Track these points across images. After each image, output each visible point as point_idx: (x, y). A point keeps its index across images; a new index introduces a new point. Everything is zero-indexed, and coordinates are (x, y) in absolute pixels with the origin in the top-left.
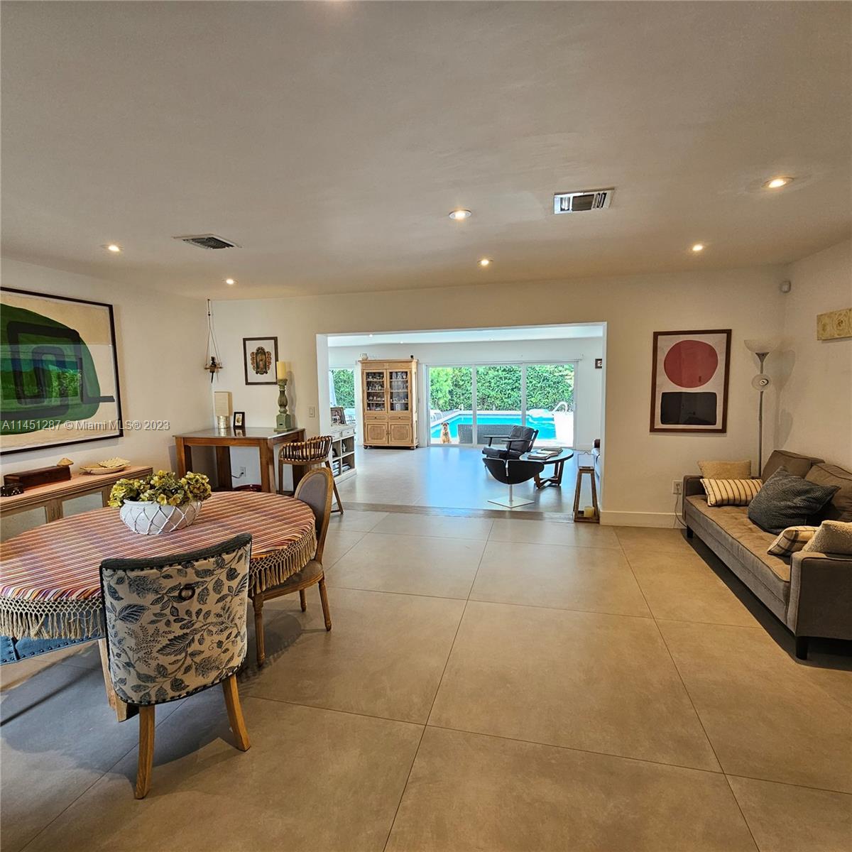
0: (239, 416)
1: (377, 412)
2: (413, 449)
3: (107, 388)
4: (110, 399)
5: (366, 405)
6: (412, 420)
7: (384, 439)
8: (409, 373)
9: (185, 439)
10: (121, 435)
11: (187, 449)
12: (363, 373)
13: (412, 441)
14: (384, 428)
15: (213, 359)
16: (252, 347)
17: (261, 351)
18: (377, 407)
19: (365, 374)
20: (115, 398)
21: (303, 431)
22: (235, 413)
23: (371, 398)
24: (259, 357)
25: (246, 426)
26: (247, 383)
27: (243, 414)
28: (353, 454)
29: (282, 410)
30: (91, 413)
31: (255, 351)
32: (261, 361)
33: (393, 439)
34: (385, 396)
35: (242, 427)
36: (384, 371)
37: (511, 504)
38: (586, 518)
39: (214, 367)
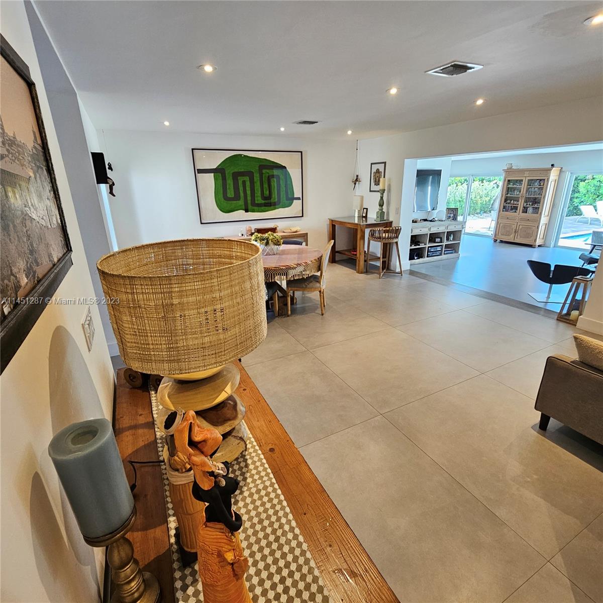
0: (365, 210)
1: (510, 214)
2: (534, 248)
3: (297, 194)
4: (299, 199)
5: (502, 207)
6: (539, 224)
7: (512, 236)
8: (546, 180)
9: (332, 221)
10: (303, 216)
11: (333, 227)
12: (505, 180)
13: (535, 240)
14: (513, 227)
15: (357, 176)
16: (375, 168)
17: (378, 171)
18: (512, 209)
19: (507, 181)
20: (301, 198)
21: (391, 222)
22: (364, 208)
23: (509, 201)
24: (377, 175)
25: (368, 216)
26: (370, 191)
27: (367, 209)
28: (459, 243)
29: (380, 208)
30: (290, 205)
31: (375, 171)
32: (377, 177)
33: (519, 237)
34: (520, 200)
35: (366, 217)
36: (524, 179)
37: (547, 300)
38: (571, 320)
39: (357, 180)
